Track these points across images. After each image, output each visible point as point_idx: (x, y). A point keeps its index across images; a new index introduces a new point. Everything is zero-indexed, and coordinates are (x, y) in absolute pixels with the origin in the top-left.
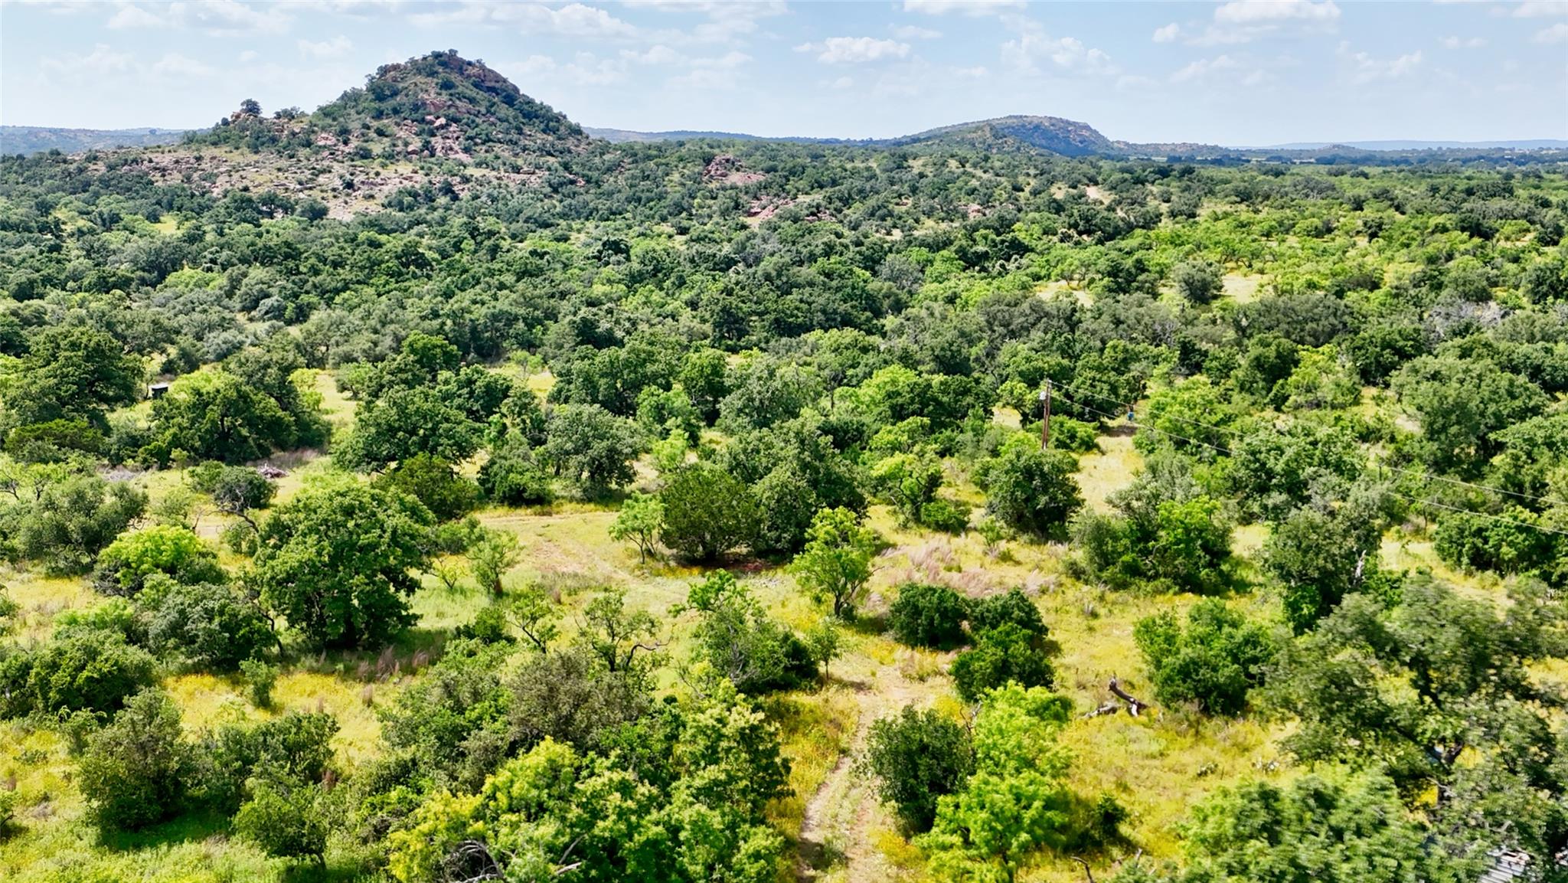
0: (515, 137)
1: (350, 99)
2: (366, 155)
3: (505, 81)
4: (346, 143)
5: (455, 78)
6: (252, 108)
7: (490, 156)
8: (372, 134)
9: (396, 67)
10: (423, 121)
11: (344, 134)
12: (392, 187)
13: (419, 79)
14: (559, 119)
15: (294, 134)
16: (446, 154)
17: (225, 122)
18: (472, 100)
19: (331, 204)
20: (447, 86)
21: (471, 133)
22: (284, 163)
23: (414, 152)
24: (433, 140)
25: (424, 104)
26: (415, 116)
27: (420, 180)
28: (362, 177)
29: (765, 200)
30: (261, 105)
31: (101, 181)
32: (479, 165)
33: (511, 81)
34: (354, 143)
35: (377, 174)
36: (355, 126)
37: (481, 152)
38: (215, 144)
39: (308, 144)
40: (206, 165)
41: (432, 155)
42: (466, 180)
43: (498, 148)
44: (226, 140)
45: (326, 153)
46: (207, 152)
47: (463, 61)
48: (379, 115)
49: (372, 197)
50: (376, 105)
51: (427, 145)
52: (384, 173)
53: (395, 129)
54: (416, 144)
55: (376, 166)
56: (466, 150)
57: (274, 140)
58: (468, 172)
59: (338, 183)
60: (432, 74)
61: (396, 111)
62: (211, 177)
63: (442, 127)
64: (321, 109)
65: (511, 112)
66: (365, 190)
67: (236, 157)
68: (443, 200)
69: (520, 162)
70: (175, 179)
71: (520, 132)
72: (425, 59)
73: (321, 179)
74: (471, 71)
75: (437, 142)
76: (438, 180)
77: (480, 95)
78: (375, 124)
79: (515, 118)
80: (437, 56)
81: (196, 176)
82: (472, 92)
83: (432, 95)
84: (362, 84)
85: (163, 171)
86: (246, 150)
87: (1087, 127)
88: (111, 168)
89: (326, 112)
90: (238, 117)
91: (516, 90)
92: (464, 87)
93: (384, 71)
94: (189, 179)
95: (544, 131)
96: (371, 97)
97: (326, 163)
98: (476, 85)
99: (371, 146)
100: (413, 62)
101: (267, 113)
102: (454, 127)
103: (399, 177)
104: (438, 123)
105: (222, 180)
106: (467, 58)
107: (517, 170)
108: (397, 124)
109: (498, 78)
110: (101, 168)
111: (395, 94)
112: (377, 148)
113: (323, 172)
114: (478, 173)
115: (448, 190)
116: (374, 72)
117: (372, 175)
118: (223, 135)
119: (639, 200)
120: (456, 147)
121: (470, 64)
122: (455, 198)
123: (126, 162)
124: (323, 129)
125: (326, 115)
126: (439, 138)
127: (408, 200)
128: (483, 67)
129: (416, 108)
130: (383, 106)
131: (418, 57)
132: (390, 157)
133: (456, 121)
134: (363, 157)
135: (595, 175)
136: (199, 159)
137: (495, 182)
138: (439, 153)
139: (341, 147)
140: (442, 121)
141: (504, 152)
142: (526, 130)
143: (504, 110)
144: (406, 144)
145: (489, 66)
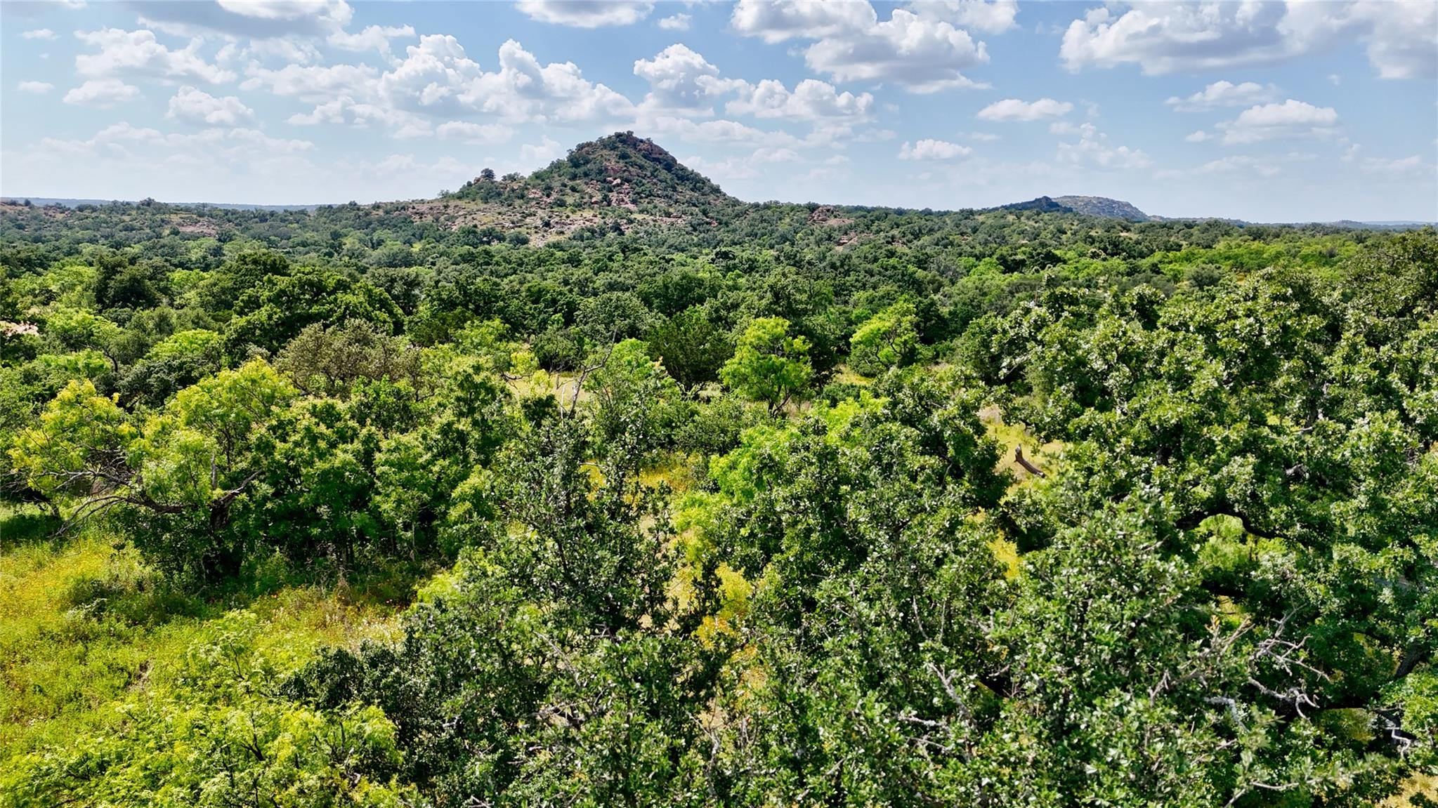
0: (670, 193)
1: (556, 166)
2: (562, 204)
3: (666, 153)
4: (548, 196)
5: (630, 151)
6: (489, 174)
7: (650, 206)
8: (568, 190)
9: (589, 144)
10: (605, 181)
11: (548, 190)
12: (577, 226)
13: (605, 152)
14: (705, 182)
15: (513, 190)
16: (619, 204)
17: (469, 184)
18: (641, 167)
19: (533, 237)
20: (624, 156)
21: (638, 189)
22: (504, 209)
23: (596, 203)
24: (610, 194)
25: (606, 169)
26: (599, 177)
27: (598, 221)
28: (557, 219)
29: (852, 235)
30: (495, 172)
31: (379, 221)
32: (641, 212)
33: (671, 154)
34: (554, 196)
35: (568, 217)
36: (556, 185)
37: (645, 203)
38: (460, 198)
39: (522, 197)
40: (451, 211)
41: (609, 205)
42: (630, 222)
43: (657, 200)
44: (467, 196)
45: (534, 203)
46: (452, 203)
47: (636, 139)
48: (574, 177)
49: (562, 233)
50: (573, 170)
51: (605, 198)
52: (572, 217)
53: (585, 187)
54: (598, 197)
55: (568, 212)
56: (634, 202)
57: (499, 194)
58: (633, 216)
59: (539, 223)
60: (614, 148)
61: (586, 175)
62: (452, 219)
63: (618, 185)
64: (535, 174)
65: (669, 176)
66: (558, 228)
67: (473, 206)
68: (611, 236)
69: (671, 210)
70: (429, 219)
71: (674, 190)
72: (610, 137)
73: (528, 220)
74: (642, 146)
75: (613, 196)
76: (610, 221)
77: (648, 164)
78: (571, 183)
79: (672, 180)
80: (619, 136)
81: (442, 218)
82: (642, 161)
83: (612, 163)
84: (564, 156)
85: (421, 215)
86: (479, 201)
87: (1128, 205)
88: (387, 212)
89: (537, 176)
90: (478, 180)
91: (674, 160)
92: (637, 158)
93: (581, 147)
94: (437, 220)
95: (692, 190)
96: (570, 165)
97: (533, 210)
98: (645, 157)
99: (565, 198)
100: (601, 140)
101: (498, 178)
102: (626, 185)
103: (582, 220)
104: (615, 182)
105: (458, 221)
106: (640, 137)
107: (668, 215)
108: (586, 183)
109: (661, 152)
110: (381, 213)
111: (587, 162)
112: (570, 200)
113: (530, 215)
114: (640, 217)
115: (617, 228)
116: (574, 148)
117: (564, 217)
118: (466, 192)
120: (626, 200)
121: (641, 141)
122: (622, 233)
123: (397, 209)
124: (534, 187)
125: (537, 178)
126: (615, 194)
127: (587, 234)
128: (651, 144)
129: (600, 172)
130: (578, 171)
131: (605, 137)
132: (579, 206)
133: (628, 181)
134: (560, 206)
135: (726, 219)
136: (447, 207)
137: (652, 223)
138: (614, 204)
139: (545, 199)
140: (618, 181)
141: (662, 204)
142: (679, 189)
143: (664, 174)
144: (591, 197)
145: (655, 143)
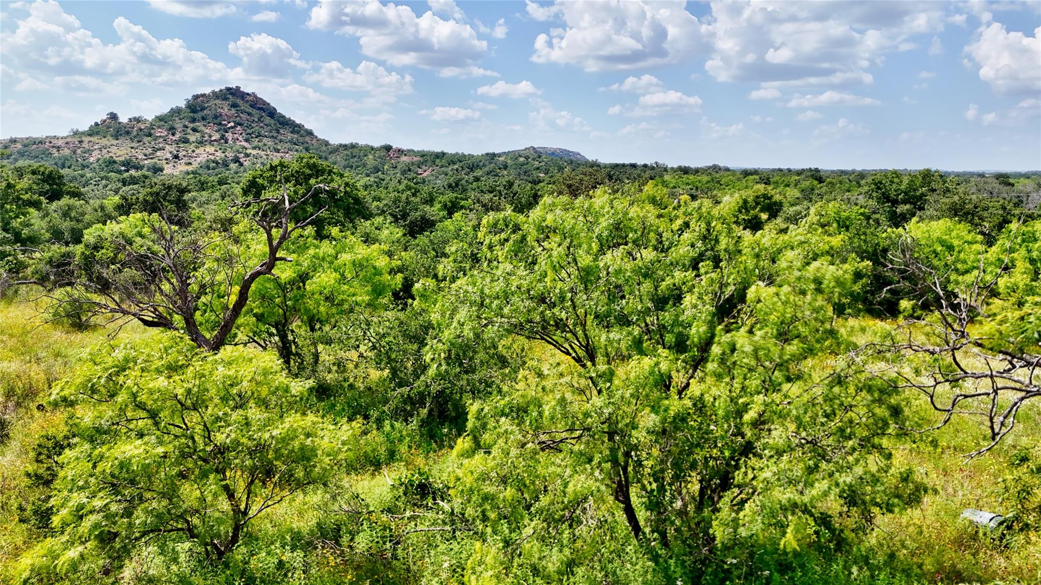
0: (275, 135)
1: (176, 112)
2: (186, 141)
3: (269, 104)
4: (173, 135)
5: (239, 101)
6: (114, 117)
7: (261, 144)
8: (189, 131)
9: (203, 95)
10: (220, 124)
11: (172, 130)
12: (203, 158)
13: (217, 102)
14: (300, 126)
15: (141, 130)
16: (234, 142)
17: (97, 124)
18: (249, 114)
19: (166, 166)
20: (234, 105)
21: (249, 131)
22: (134, 145)
23: (215, 140)
24: (227, 135)
25: (221, 115)
26: (215, 121)
27: (219, 155)
28: (184, 153)
29: (425, 168)
30: (119, 115)
31: (19, 152)
32: (254, 148)
33: (272, 104)
34: (178, 136)
35: (193, 151)
36: (179, 126)
37: (256, 142)
38: (90, 135)
39: (150, 135)
40: (85, 145)
41: (226, 142)
42: (247, 155)
43: (265, 140)
44: (97, 133)
45: (161, 140)
46: (86, 139)
47: (243, 93)
48: (194, 120)
49: (190, 164)
50: (192, 115)
51: (223, 137)
52: (197, 151)
53: (203, 128)
54: (216, 136)
55: (192, 147)
56: (246, 140)
57: (128, 133)
58: (248, 151)
59: (169, 156)
60: (226, 99)
61: (204, 119)
62: (89, 152)
63: (232, 127)
64: (157, 117)
65: (272, 122)
66: (186, 160)
67: (104, 142)
68: (233, 166)
69: (279, 147)
70: (67, 152)
71: (278, 132)
72: (221, 91)
73: (158, 153)
74: (248, 98)
75: (229, 136)
76: (230, 155)
77: (254, 111)
78: (191, 125)
79: (275, 124)
80: (229, 89)
81: (79, 151)
82: (250, 110)
83: (225, 110)
84: (182, 104)
85: (58, 148)
86: (111, 138)
87: (579, 154)
88: (25, 146)
89: (160, 118)
90: (105, 121)
91: (275, 109)
92: (244, 106)
93: (196, 97)
94: (74, 152)
95: (292, 132)
96: (188, 110)
97: (161, 145)
98: (251, 106)
99: (188, 136)
100: (214, 92)
101: (123, 119)
102: (239, 128)
103: (204, 154)
104: (229, 125)
105: (95, 153)
106: (246, 91)
107: (278, 151)
108: (205, 126)
109: (264, 103)
110: (19, 146)
111: (203, 109)
112: (192, 138)
113: (160, 149)
114: (254, 152)
115: (236, 160)
116: (190, 98)
117: (190, 151)
118: (95, 130)
119: (352, 167)
120: (240, 138)
121: (248, 94)
122: (241, 165)
123: (35, 143)
124: (159, 127)
125: (160, 120)
126: (230, 134)
127: (212, 165)
128: (255, 96)
129: (216, 117)
130: (196, 116)
131: (217, 90)
132: (201, 143)
133: (241, 125)
134: (184, 142)
135: (324, 155)
136: (81, 142)
137: (265, 157)
138: (230, 142)
139: (171, 137)
140: (232, 124)
141: (270, 142)
142: (282, 131)
143: (268, 120)
144: (210, 136)
145: (259, 96)
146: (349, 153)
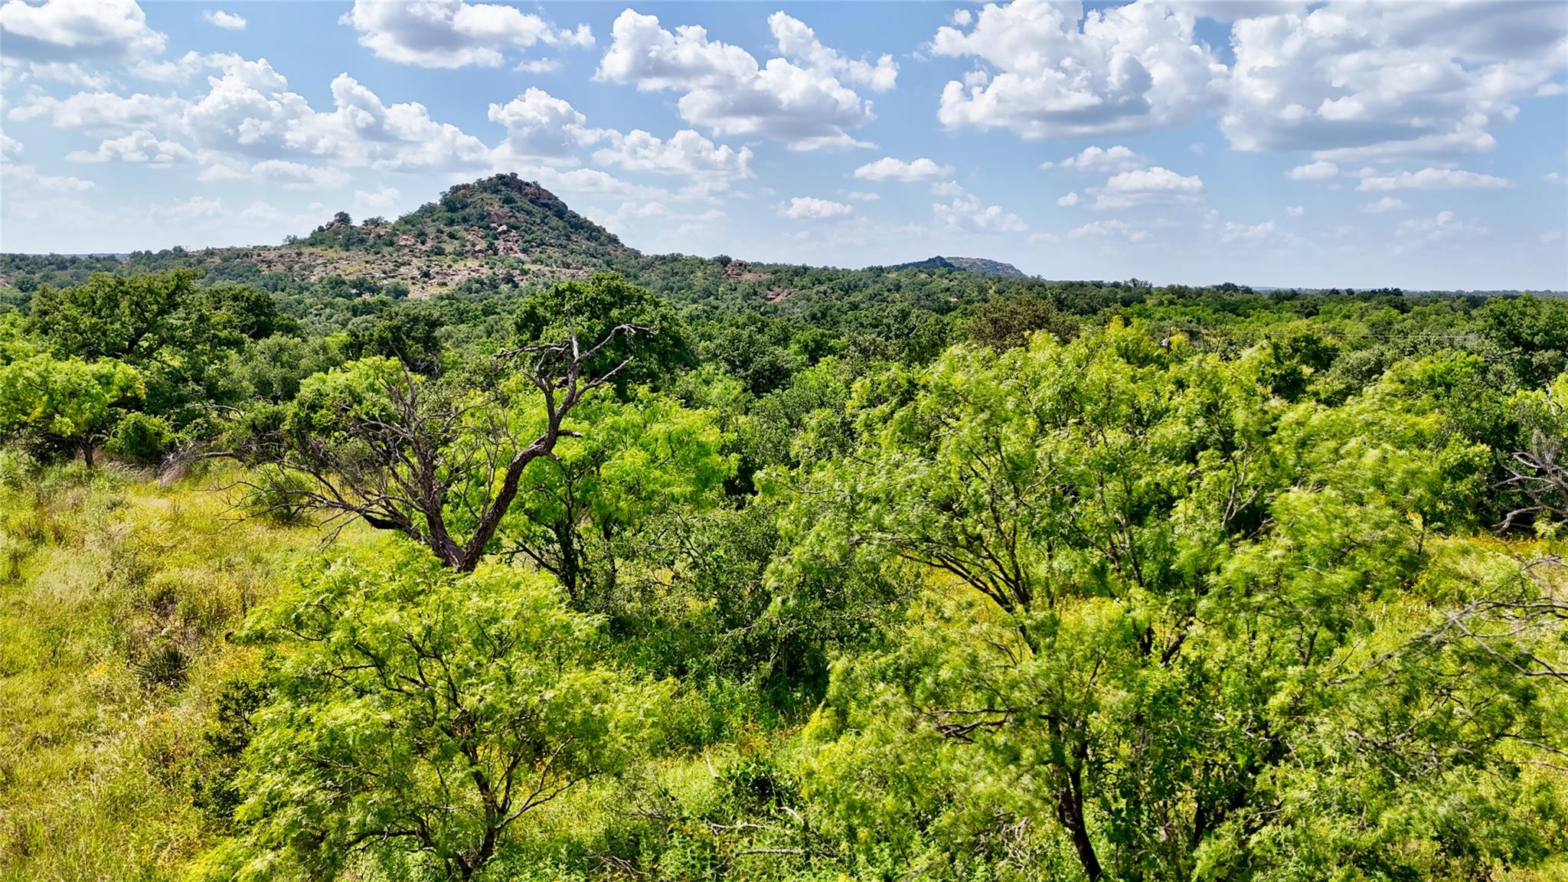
0: (564, 242)
1: (428, 210)
2: (440, 252)
3: (556, 198)
4: (423, 243)
5: (515, 195)
6: (344, 218)
7: (543, 256)
8: (445, 237)
9: (465, 187)
10: (488, 227)
11: (422, 237)
12: (462, 277)
13: (485, 195)
14: (600, 230)
15: (379, 236)
16: (507, 254)
17: (321, 229)
18: (529, 213)
19: (411, 288)
20: (508, 201)
21: (528, 237)
22: (371, 258)
23: (480, 251)
24: (496, 242)
25: (489, 214)
26: (481, 223)
27: (486, 272)
28: (437, 269)
29: (777, 290)
30: (351, 216)
31: (216, 269)
32: (534, 262)
33: (561, 199)
34: (429, 244)
35: (450, 267)
36: (431, 231)
37: (537, 253)
38: (312, 245)
39: (392, 244)
40: (305, 259)
41: (496, 254)
42: (525, 272)
43: (550, 250)
44: (322, 242)
45: (406, 250)
46: (306, 250)
47: (521, 182)
48: (451, 223)
49: (445, 284)
50: (449, 215)
51: (491, 246)
52: (455, 267)
53: (464, 234)
54: (482, 245)
55: (448, 260)
56: (524, 251)
57: (362, 241)
58: (526, 267)
59: (416, 273)
60: (496, 191)
61: (465, 220)
62: (310, 268)
63: (504, 232)
64: (401, 218)
65: (561, 223)
66: (439, 279)
67: (330, 254)
68: (504, 288)
69: (569, 261)
70: (280, 268)
71: (569, 238)
72: (490, 179)
73: (402, 270)
74: (528, 190)
75: (500, 244)
76: (501, 271)
77: (536, 209)
78: (447, 229)
79: (564, 227)
80: (501, 177)
81: (296, 267)
82: (530, 207)
83: (496, 207)
84: (437, 200)
85: (269, 263)
86: (339, 249)
88: (225, 260)
89: (407, 221)
90: (332, 225)
91: (565, 206)
92: (522, 202)
93: (456, 189)
94: (290, 269)
95: (588, 239)
96: (445, 208)
97: (406, 258)
98: (532, 201)
99: (443, 245)
100: (480, 182)
101: (357, 222)
102: (514, 233)
103: (465, 270)
104: (500, 229)
105: (318, 270)
106: (526, 180)
107: (568, 266)
108: (466, 230)
109: (550, 196)
110: (217, 260)
111: (465, 206)
112: (449, 248)
113: (404, 264)
114: (534, 268)
115: (509, 279)
116: (447, 190)
117: (445, 267)
118: (320, 238)
119: (672, 289)
120: (516, 248)
121: (527, 184)
122: (516, 286)
123: (238, 256)
124: (404, 233)
125: (406, 223)
126: (501, 241)
127: (475, 286)
128: (538, 187)
129: (482, 217)
130: (455, 216)
131: (485, 178)
132: (461, 255)
133: (516, 228)
134: (437, 254)
135: (632, 271)
136: (299, 254)
137: (549, 275)
138: (501, 253)
139: (419, 246)
140: (504, 227)
141: (556, 254)
142: (574, 237)
143: (554, 221)
144: (474, 245)
145: (543, 186)
146: (668, 269)
